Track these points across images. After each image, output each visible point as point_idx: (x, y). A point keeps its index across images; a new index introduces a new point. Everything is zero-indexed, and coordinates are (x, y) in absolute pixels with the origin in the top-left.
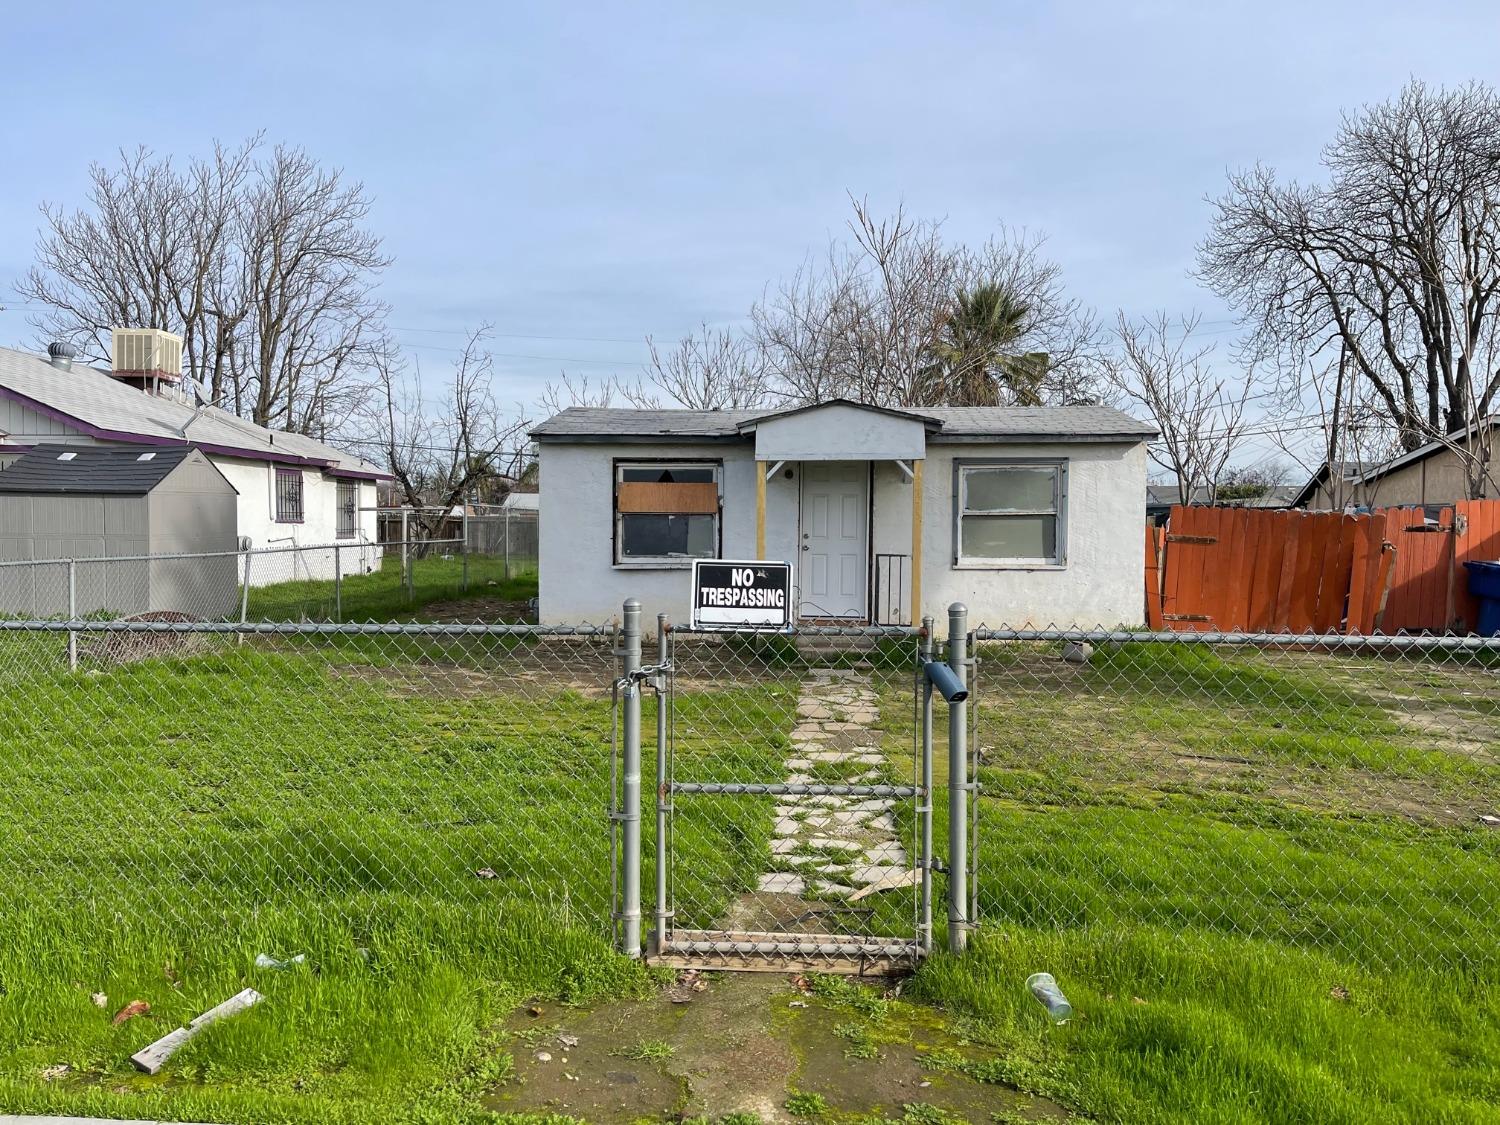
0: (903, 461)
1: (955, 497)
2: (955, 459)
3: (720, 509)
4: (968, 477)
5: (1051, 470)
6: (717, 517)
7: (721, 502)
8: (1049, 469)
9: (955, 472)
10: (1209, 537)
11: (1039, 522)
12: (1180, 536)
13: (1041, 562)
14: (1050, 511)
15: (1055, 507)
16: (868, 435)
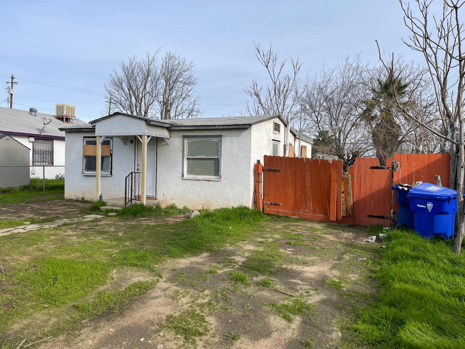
0: (139, 136)
1: (183, 151)
2: (183, 136)
3: (111, 155)
4: (189, 143)
5: (216, 140)
6: (110, 157)
7: (112, 152)
8: (215, 140)
9: (183, 141)
10: (278, 169)
11: (213, 162)
12: (268, 168)
13: (213, 177)
14: (216, 157)
15: (218, 155)
16: (128, 126)
